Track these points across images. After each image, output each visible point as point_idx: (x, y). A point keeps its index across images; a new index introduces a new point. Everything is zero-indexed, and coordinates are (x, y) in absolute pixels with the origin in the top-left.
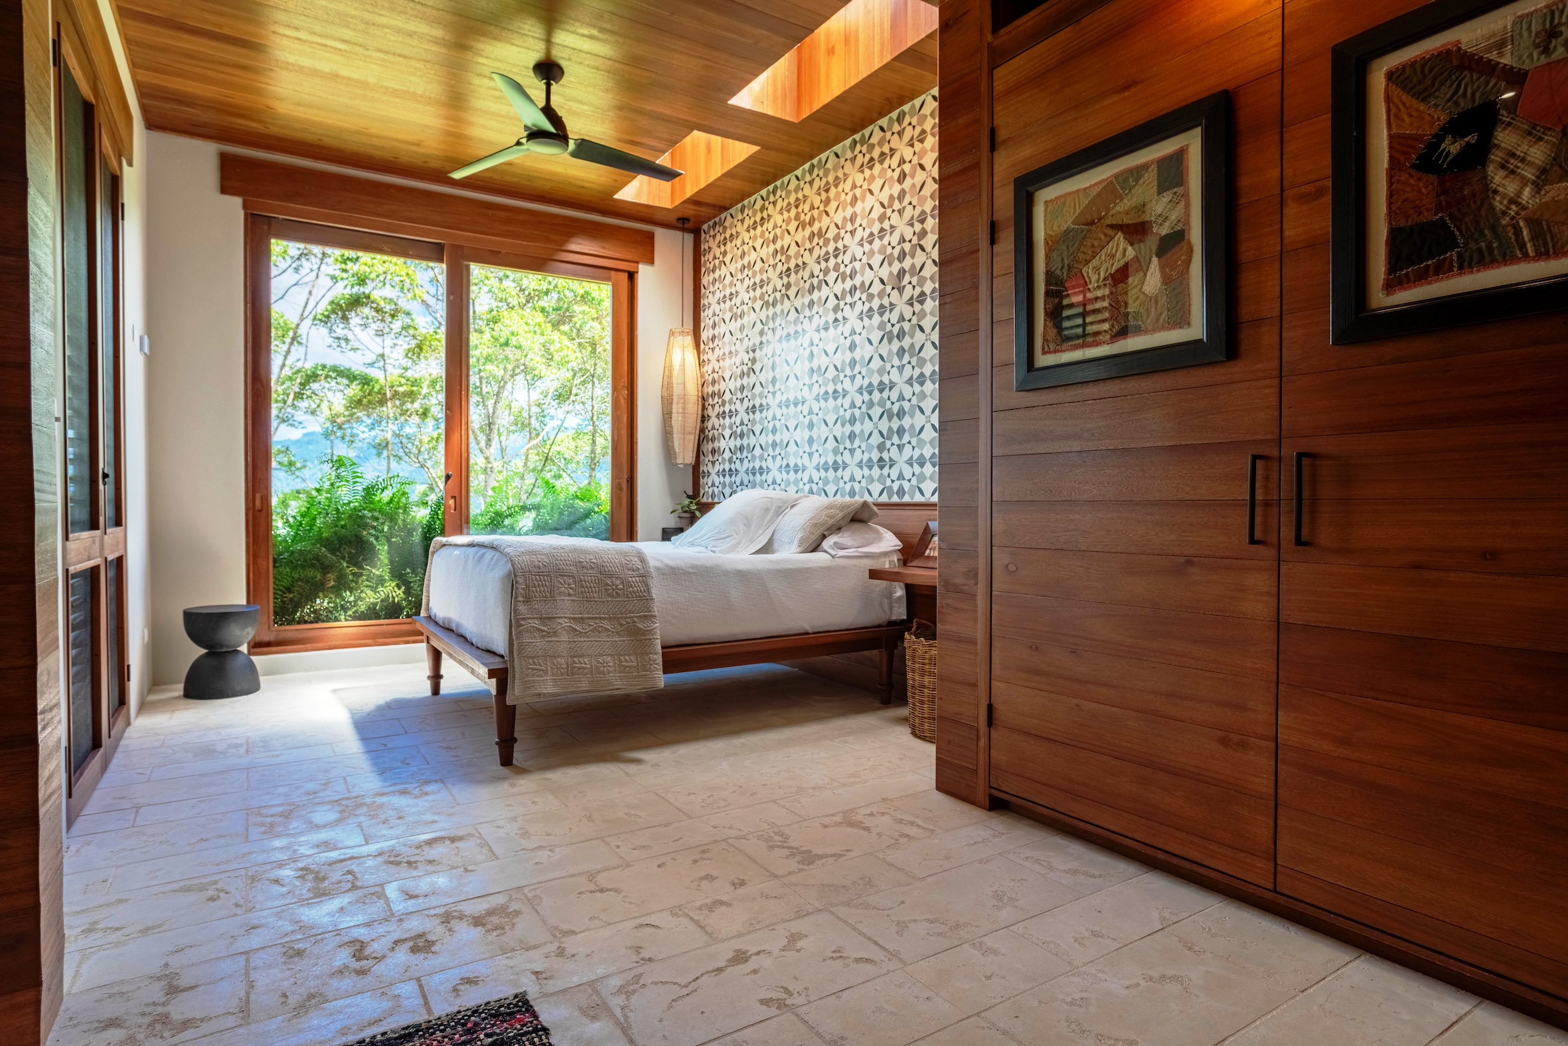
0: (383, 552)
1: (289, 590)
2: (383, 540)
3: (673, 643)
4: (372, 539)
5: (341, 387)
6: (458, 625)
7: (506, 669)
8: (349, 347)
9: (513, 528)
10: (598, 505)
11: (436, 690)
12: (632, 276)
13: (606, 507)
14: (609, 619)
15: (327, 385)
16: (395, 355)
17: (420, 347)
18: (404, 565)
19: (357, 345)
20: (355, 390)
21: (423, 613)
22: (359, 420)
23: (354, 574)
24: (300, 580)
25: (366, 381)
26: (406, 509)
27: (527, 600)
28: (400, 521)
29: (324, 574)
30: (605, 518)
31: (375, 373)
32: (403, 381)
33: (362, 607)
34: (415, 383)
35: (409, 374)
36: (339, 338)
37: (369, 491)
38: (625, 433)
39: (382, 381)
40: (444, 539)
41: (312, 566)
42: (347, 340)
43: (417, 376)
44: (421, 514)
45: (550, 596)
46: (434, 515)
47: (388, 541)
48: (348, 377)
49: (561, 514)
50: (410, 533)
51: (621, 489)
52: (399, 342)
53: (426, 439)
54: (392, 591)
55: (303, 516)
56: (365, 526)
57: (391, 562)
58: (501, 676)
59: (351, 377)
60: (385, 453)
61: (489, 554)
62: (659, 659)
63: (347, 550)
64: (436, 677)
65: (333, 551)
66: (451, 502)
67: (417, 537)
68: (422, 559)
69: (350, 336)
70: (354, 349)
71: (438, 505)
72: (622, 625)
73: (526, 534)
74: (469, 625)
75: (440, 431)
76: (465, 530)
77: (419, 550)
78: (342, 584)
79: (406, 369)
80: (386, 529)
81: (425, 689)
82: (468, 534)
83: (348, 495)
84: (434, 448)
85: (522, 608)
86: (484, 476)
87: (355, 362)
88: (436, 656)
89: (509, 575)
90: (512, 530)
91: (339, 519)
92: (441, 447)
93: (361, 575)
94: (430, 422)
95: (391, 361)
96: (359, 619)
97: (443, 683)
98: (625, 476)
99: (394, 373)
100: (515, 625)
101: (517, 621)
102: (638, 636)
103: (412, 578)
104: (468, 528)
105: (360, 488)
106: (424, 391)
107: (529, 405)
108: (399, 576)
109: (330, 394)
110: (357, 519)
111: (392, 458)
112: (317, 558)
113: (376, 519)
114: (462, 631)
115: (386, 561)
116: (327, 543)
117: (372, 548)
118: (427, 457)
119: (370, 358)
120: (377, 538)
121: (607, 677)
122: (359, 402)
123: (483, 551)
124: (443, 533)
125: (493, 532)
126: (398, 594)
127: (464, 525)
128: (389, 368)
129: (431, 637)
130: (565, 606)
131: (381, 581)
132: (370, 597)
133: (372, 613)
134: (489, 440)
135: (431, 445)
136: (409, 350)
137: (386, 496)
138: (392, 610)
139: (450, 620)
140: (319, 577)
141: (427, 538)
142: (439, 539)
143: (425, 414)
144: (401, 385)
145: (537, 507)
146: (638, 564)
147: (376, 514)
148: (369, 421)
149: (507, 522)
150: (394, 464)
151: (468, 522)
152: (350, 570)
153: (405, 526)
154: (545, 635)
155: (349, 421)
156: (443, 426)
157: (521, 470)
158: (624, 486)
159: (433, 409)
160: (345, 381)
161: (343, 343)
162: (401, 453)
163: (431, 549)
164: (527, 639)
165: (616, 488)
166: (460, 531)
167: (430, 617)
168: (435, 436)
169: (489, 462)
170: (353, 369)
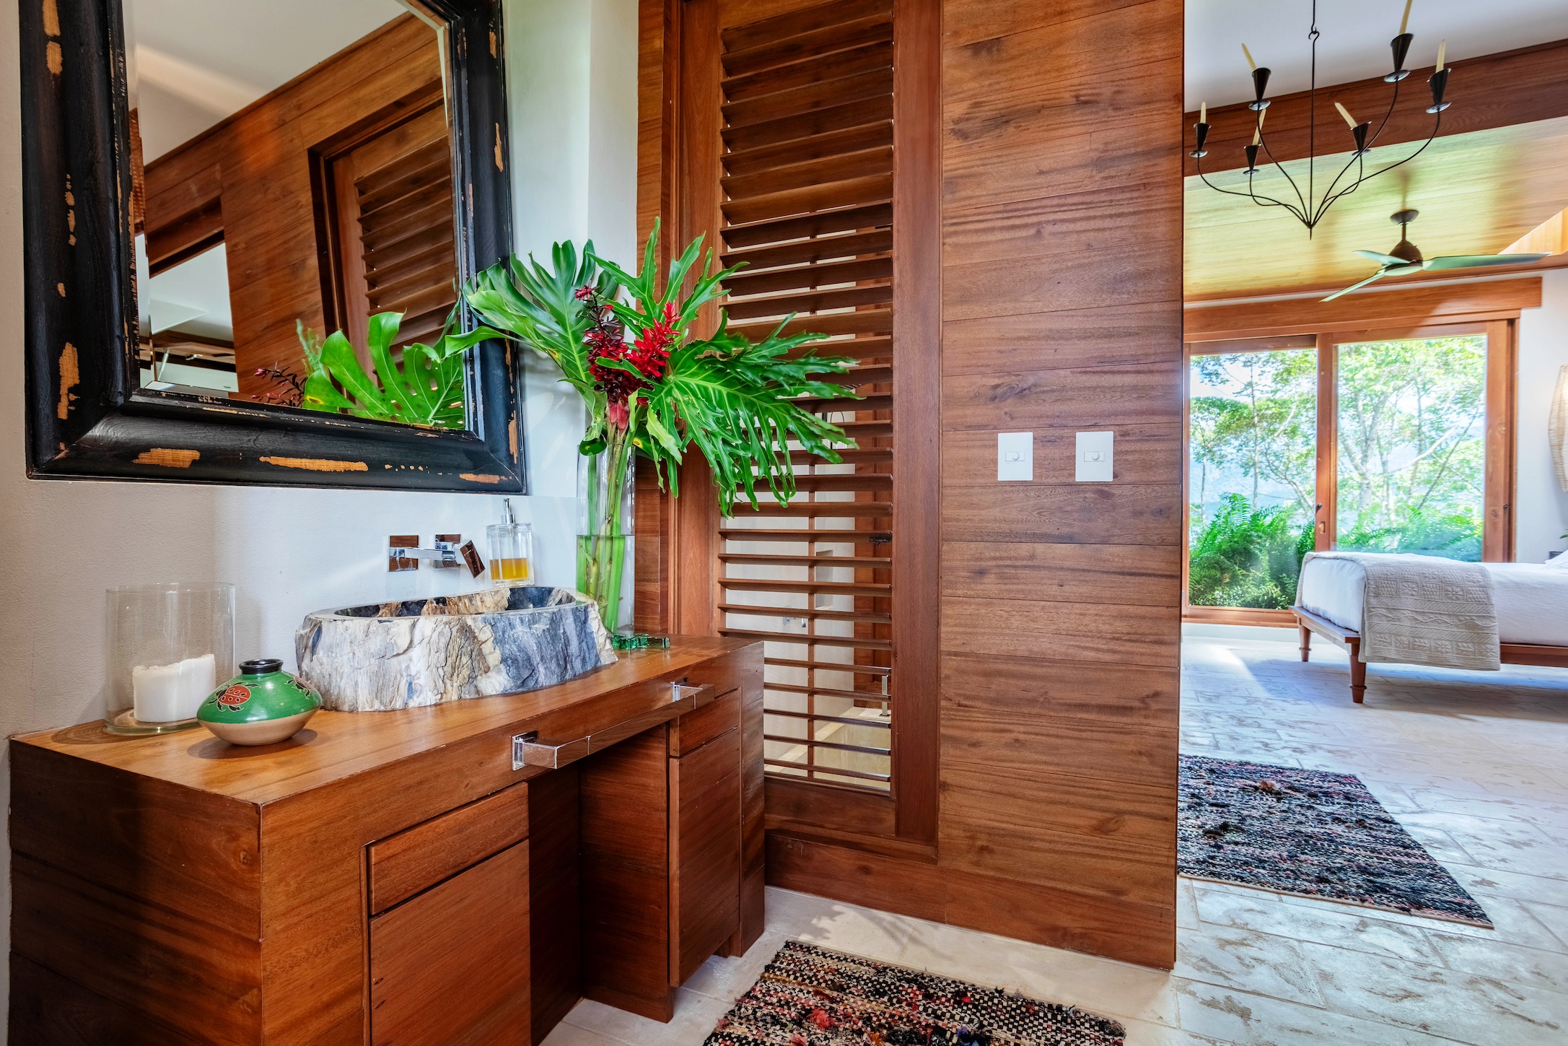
0: (1264, 559)
1: (1198, 582)
2: (1265, 552)
3: (1515, 641)
4: (1257, 551)
5: (1213, 416)
6: (1324, 612)
7: (1358, 639)
8: (1219, 380)
9: (1377, 545)
10: (1471, 529)
11: (1305, 659)
12: (1512, 322)
13: (1479, 532)
14: (1449, 615)
15: (1200, 415)
16: (1263, 382)
17: (1288, 371)
18: (1282, 571)
19: (1226, 377)
20: (1224, 417)
21: (1297, 604)
22: (1227, 443)
23: (1243, 575)
24: (1205, 576)
25: (1235, 408)
26: (1283, 531)
27: (1377, 595)
28: (1278, 540)
29: (1222, 574)
30: (1478, 541)
31: (1244, 400)
32: (1271, 405)
33: (1249, 598)
34: (1283, 404)
35: (1278, 396)
36: (1210, 374)
37: (1255, 517)
38: (1501, 465)
39: (1251, 406)
40: (1314, 554)
41: (1214, 567)
42: (1217, 374)
43: (1286, 397)
44: (1295, 534)
45: (1397, 594)
46: (1306, 535)
47: (1269, 552)
48: (1218, 407)
49: (1427, 536)
50: (1286, 548)
51: (1496, 516)
52: (1267, 368)
53: (1294, 455)
54: (1271, 589)
55: (1208, 534)
56: (1252, 542)
57: (1271, 568)
58: (1355, 643)
59: (1221, 406)
60: (1252, 471)
61: (1349, 564)
62: (1497, 650)
63: (1238, 558)
64: (1306, 649)
65: (1229, 558)
66: (1321, 526)
67: (1292, 551)
68: (1297, 568)
69: (1220, 370)
70: (1223, 382)
71: (1310, 527)
72: (1460, 621)
73: (1391, 552)
74: (1333, 613)
75: (1310, 447)
76: (1332, 547)
77: (1293, 561)
78: (1234, 581)
79: (1275, 392)
80: (1267, 544)
81: (1298, 657)
82: (1335, 550)
83: (1239, 520)
84: (1304, 464)
85: (1373, 601)
86: (1358, 491)
87: (1226, 393)
88: (1307, 633)
89: (1363, 578)
90: (1376, 549)
91: (1233, 537)
92: (1312, 462)
93: (1248, 576)
94: (1299, 440)
95: (1260, 387)
96: (1246, 606)
97: (1311, 653)
98: (1502, 503)
99: (1261, 397)
100: (1367, 611)
101: (1369, 608)
102: (1477, 632)
103: (1286, 580)
104: (1335, 545)
105: (1248, 515)
106: (1293, 411)
107: (1420, 411)
108: (1277, 576)
109: (1203, 423)
110: (1247, 538)
111: (1259, 476)
112: (1217, 563)
113: (1261, 537)
114: (1328, 616)
115: (1267, 568)
116: (1224, 553)
117: (1256, 557)
118: (1295, 473)
119: (1239, 387)
120: (1261, 551)
121: (1445, 655)
122: (1228, 427)
123: (1345, 562)
124: (1313, 548)
125: (1358, 549)
126: (1276, 592)
127: (1332, 543)
128: (1257, 394)
129: (1303, 619)
130: (1409, 603)
131: (1263, 581)
132: (1254, 592)
133: (1255, 603)
134: (1366, 456)
135: (1300, 461)
136: (1277, 375)
137: (1268, 520)
138: (1271, 603)
139: (1318, 609)
140: (1219, 575)
141: (1301, 552)
142: (1311, 553)
143: (1293, 432)
144: (1268, 408)
145: (1403, 530)
146: (1480, 578)
147: (1260, 534)
148: (1236, 443)
149: (1372, 542)
150: (1261, 481)
151: (1335, 540)
152: (1240, 572)
153: (1282, 543)
154: (1390, 620)
155: (1219, 445)
156: (1314, 442)
157: (1407, 484)
158: (1501, 512)
159: (1302, 426)
160: (1217, 411)
161: (1214, 378)
162: (1267, 471)
163: (1304, 560)
164: (1375, 620)
165: (1490, 515)
166: (1328, 548)
167: (1302, 607)
168: (1305, 452)
169: (1365, 479)
170: (1224, 399)
